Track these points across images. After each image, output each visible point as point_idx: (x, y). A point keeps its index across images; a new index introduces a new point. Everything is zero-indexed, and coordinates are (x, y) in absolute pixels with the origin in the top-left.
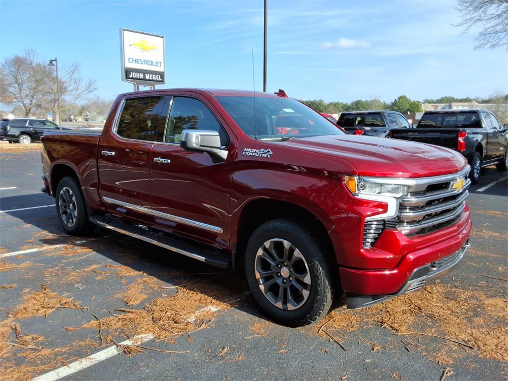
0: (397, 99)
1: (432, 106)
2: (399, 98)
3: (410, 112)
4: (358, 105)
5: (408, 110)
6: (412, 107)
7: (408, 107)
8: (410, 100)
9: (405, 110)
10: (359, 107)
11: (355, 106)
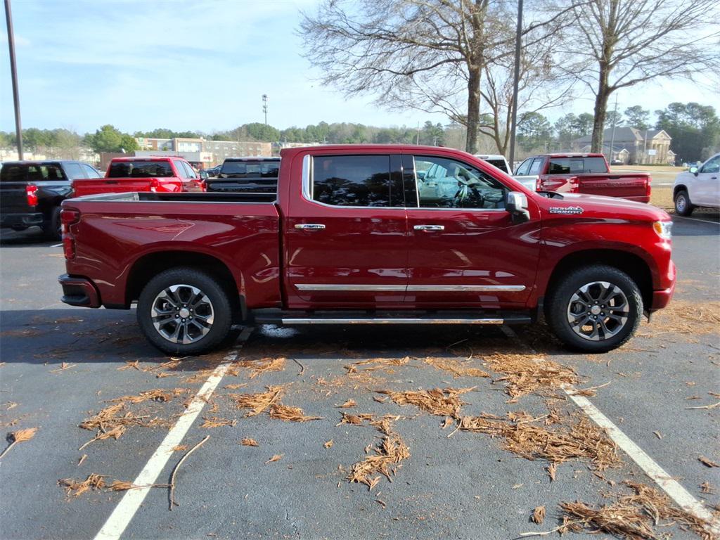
0: (100, 130)
1: (149, 141)
2: (103, 129)
3: (126, 149)
4: (32, 137)
5: (121, 147)
6: (125, 142)
7: (119, 142)
8: (120, 133)
9: (117, 146)
10: (34, 140)
11: (27, 138)
